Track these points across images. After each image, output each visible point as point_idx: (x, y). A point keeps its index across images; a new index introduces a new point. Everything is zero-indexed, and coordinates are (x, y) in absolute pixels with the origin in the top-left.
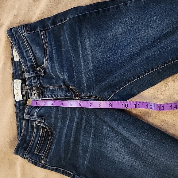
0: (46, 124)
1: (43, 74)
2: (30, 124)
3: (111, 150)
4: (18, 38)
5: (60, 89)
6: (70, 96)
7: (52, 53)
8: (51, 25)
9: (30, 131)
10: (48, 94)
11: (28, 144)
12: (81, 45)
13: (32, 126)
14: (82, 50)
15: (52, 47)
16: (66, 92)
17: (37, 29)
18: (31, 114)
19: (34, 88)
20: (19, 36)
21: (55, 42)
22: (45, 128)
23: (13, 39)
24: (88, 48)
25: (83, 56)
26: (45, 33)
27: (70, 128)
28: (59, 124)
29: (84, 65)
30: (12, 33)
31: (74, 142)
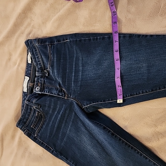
0: (41, 110)
1: (47, 76)
2: (29, 107)
3: (80, 140)
4: (32, 47)
5: (55, 89)
6: (61, 96)
7: (53, 62)
8: (56, 42)
9: (29, 112)
10: (47, 90)
11: (27, 120)
12: (76, 61)
13: (31, 109)
14: (75, 64)
15: (54, 58)
16: (59, 91)
17: (46, 43)
18: (31, 101)
19: (39, 84)
20: (32, 46)
21: (56, 54)
22: (40, 112)
23: (29, 48)
25: (75, 69)
26: (51, 47)
27: (56, 117)
28: (51, 112)
29: (75, 76)
30: (29, 43)
31: (57, 128)
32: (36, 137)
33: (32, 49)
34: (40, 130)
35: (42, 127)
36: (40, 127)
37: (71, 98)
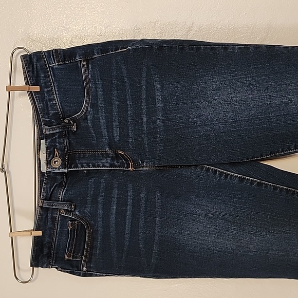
0: (77, 213)
1: (75, 130)
2: (50, 216)
5: (103, 155)
6: (119, 166)
7: (96, 97)
8: (98, 54)
9: (49, 228)
10: (81, 161)
12: (147, 91)
13: (53, 219)
14: (146, 98)
15: (96, 88)
16: (113, 159)
17: (75, 58)
18: (53, 199)
19: (56, 152)
20: (41, 66)
21: (101, 79)
22: (76, 220)
24: (159, 99)
25: (146, 108)
26: (87, 64)
27: (121, 214)
29: (148, 122)
31: (131, 233)
32: (87, 271)
33: (37, 72)
34: (91, 254)
35: (92, 247)
36: (87, 249)
37: (143, 167)
